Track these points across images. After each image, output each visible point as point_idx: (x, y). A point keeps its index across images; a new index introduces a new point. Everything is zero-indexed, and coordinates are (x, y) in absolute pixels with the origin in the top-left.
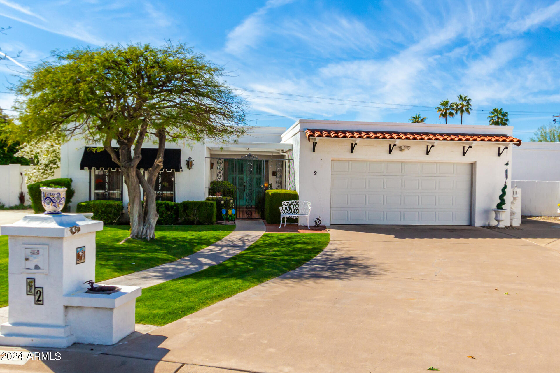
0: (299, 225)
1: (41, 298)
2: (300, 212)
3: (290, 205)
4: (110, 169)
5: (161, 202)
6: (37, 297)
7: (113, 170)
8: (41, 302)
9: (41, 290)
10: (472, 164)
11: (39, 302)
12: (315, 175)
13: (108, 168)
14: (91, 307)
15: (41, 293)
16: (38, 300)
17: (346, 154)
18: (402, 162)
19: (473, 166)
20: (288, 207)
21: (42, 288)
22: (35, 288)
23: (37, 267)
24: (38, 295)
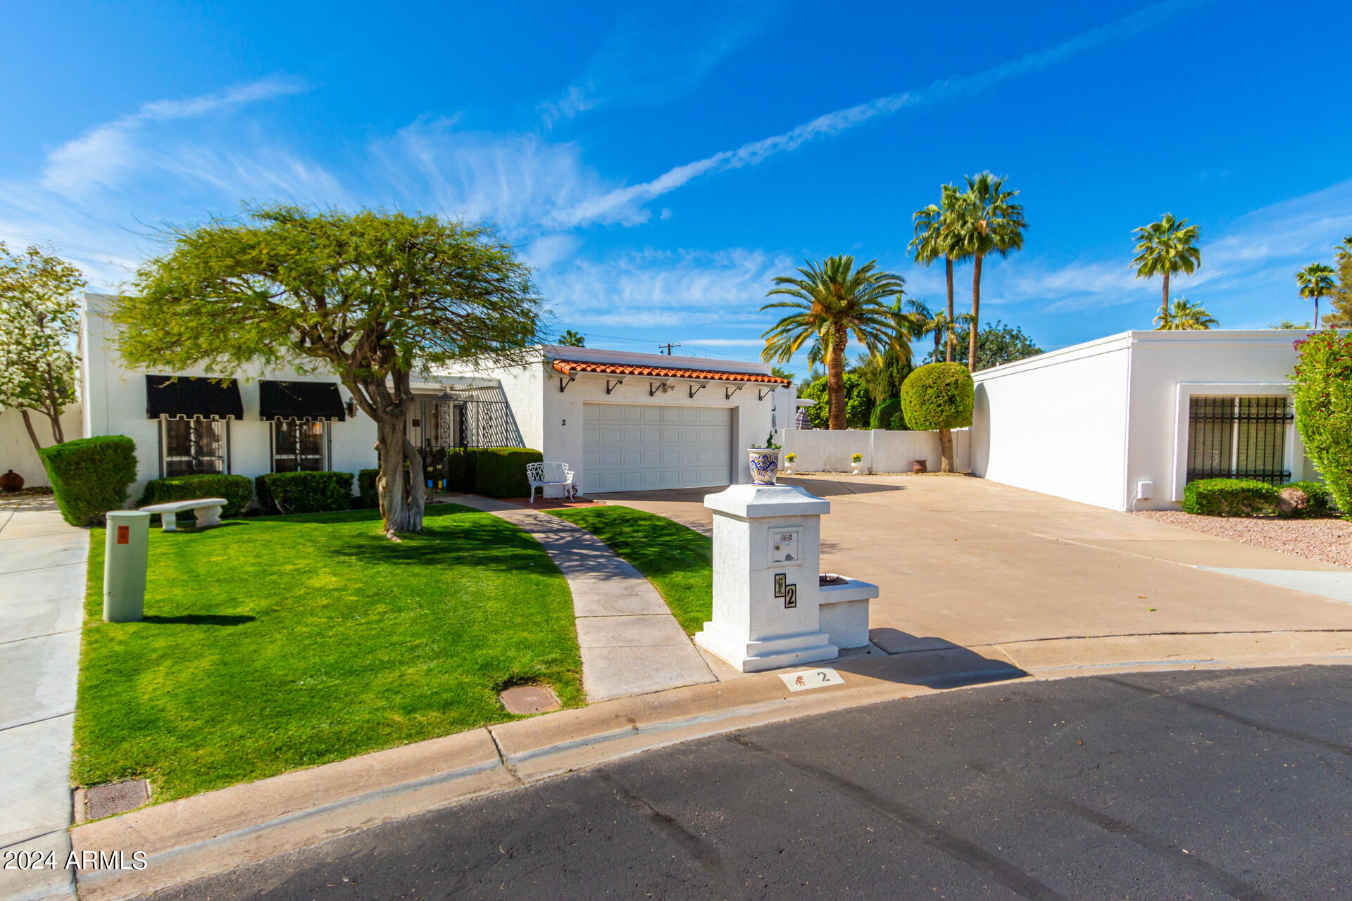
0: (545, 497)
1: (793, 599)
2: (546, 480)
3: (537, 469)
4: (198, 418)
5: (303, 473)
6: (788, 599)
7: (204, 418)
8: (793, 605)
9: (793, 587)
10: (732, 409)
11: (792, 605)
12: (564, 424)
13: (195, 416)
14: (846, 602)
15: (793, 592)
16: (790, 603)
17: (601, 397)
18: (660, 407)
19: (733, 412)
20: (534, 472)
21: (795, 585)
22: (786, 586)
23: (789, 558)
24: (790, 595)
